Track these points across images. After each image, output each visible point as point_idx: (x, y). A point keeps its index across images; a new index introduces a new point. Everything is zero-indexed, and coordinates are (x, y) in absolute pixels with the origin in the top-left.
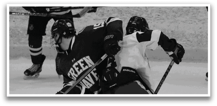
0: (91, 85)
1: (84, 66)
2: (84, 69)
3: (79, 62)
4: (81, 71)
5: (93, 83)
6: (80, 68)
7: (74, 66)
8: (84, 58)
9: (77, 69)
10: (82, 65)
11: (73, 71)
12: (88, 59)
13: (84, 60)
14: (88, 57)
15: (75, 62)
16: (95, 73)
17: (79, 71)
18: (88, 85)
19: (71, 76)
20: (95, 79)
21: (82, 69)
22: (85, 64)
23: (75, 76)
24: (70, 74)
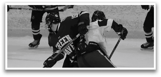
0: (70, 53)
1: (66, 41)
2: (66, 43)
3: (63, 38)
4: (64, 44)
5: (72, 51)
6: (63, 42)
7: (59, 41)
8: (66, 36)
9: (61, 43)
10: (64, 40)
11: (59, 44)
12: (68, 37)
13: (66, 38)
14: (68, 36)
15: (60, 38)
16: (72, 45)
17: (63, 44)
18: (68, 52)
19: (58, 47)
20: (73, 49)
21: (64, 43)
22: (66, 40)
23: (60, 47)
24: (57, 46)
